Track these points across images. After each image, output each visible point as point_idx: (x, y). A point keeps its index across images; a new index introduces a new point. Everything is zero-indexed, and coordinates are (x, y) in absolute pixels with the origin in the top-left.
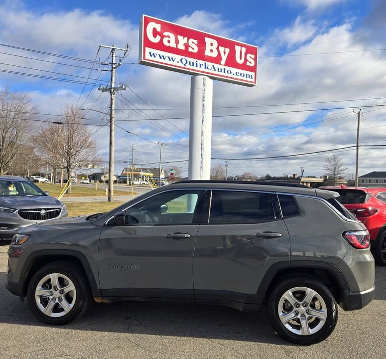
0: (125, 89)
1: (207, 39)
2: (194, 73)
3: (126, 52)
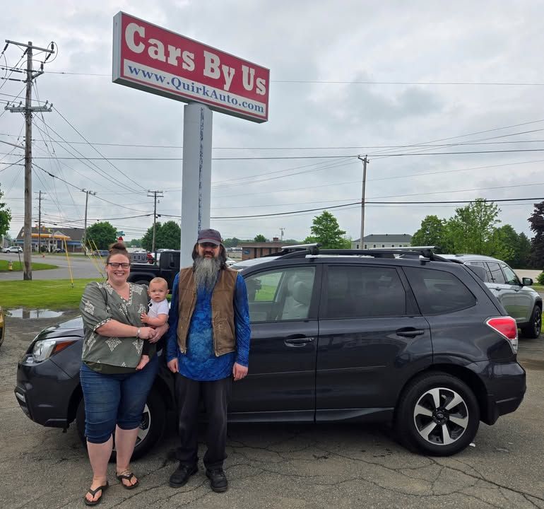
1: (206, 54)
2: (188, 100)
3: (50, 55)
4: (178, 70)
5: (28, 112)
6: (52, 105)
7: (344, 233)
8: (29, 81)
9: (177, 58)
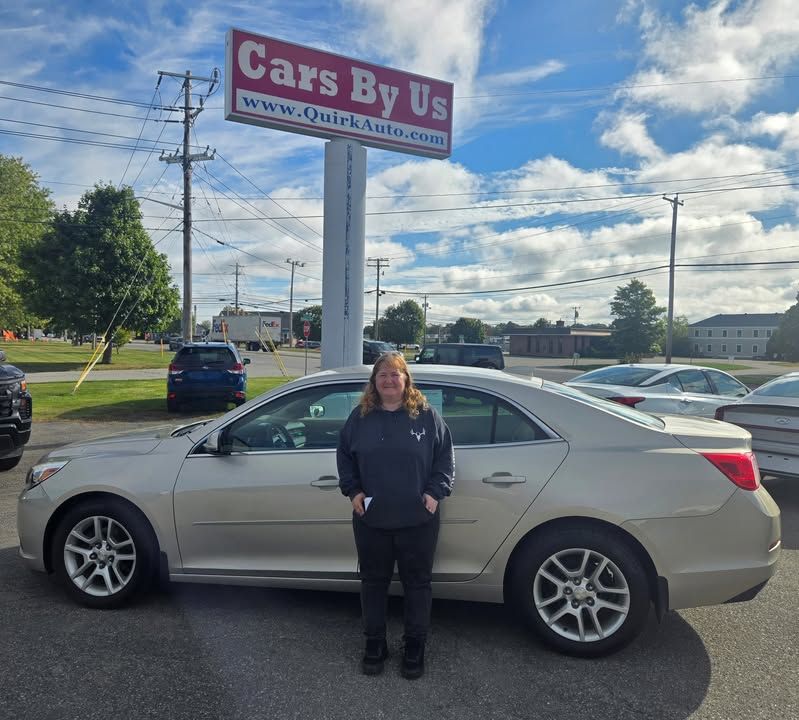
0: (212, 158)
3: (213, 85)
5: (186, 161)
6: (215, 151)
8: (187, 121)
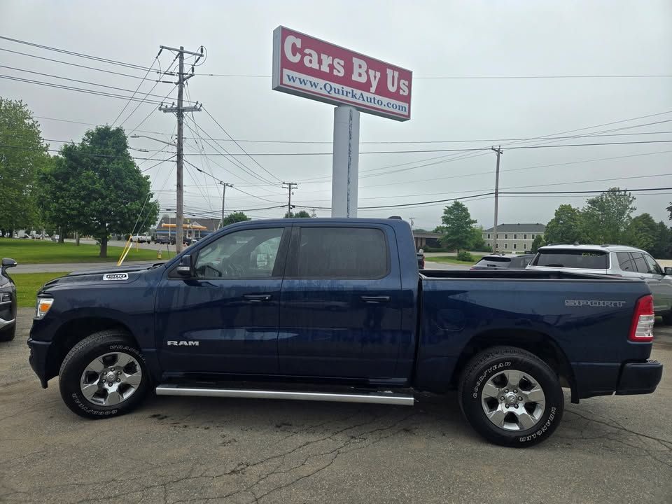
0: (199, 110)
1: (355, 60)
2: (339, 104)
3: (199, 58)
4: (329, 77)
5: (180, 112)
6: (201, 105)
7: (475, 222)
8: (181, 83)
9: (329, 66)
